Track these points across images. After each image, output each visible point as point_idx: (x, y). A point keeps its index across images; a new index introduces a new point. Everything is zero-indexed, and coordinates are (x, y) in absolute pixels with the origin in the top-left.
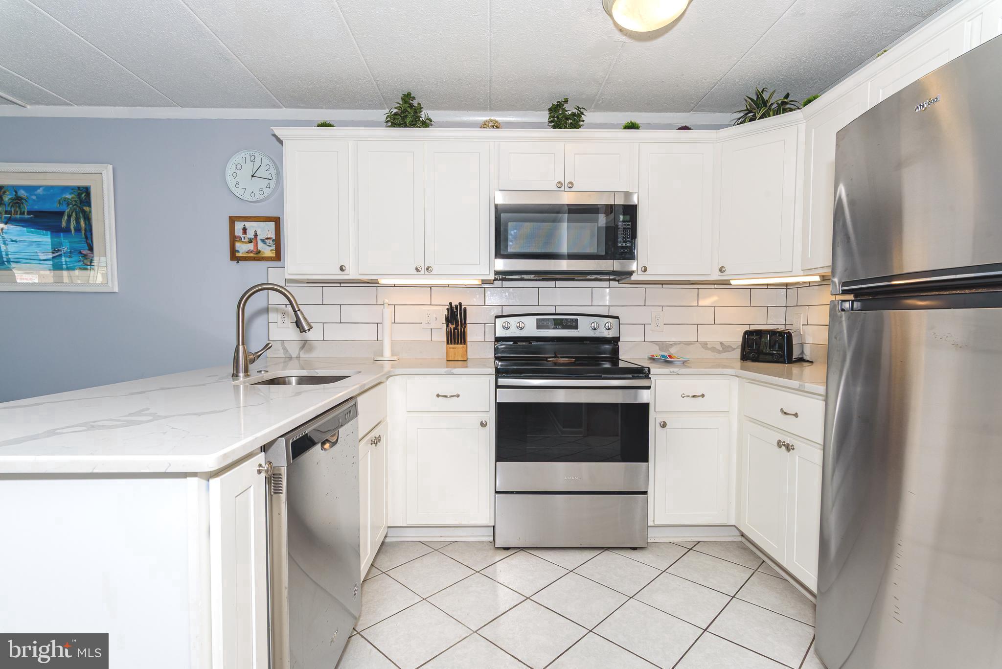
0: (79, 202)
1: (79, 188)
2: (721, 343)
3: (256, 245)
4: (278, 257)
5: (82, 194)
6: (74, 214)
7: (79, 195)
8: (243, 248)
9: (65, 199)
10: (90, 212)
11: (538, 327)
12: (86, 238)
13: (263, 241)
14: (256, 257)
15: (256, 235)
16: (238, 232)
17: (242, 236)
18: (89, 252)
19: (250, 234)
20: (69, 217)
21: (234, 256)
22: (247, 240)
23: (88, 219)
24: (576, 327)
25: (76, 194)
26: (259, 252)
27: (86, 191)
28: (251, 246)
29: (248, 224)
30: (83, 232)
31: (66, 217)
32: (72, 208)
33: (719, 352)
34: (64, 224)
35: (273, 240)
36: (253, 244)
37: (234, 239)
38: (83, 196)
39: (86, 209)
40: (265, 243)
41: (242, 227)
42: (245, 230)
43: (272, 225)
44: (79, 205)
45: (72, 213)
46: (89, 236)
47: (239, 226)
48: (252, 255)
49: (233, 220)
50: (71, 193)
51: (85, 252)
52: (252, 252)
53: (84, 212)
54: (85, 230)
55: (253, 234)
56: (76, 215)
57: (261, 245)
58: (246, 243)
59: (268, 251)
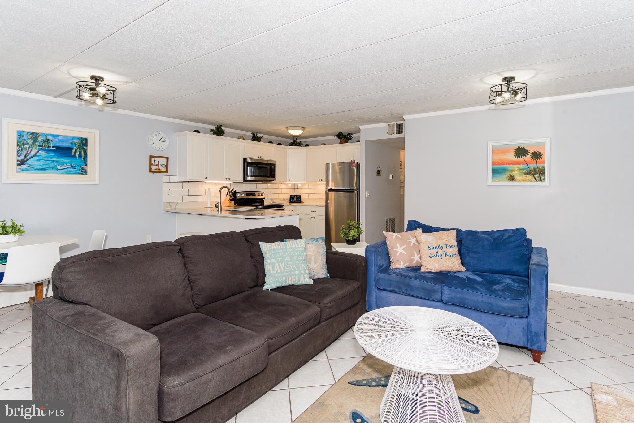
0: (81, 144)
1: (82, 138)
2: (283, 199)
3: (159, 167)
4: (167, 172)
5: (83, 141)
6: (78, 149)
7: (82, 142)
8: (154, 168)
9: (74, 143)
10: (87, 149)
11: (247, 195)
12: (84, 160)
13: (161, 165)
14: (159, 171)
15: (159, 163)
16: (153, 162)
17: (154, 163)
18: (85, 166)
19: (157, 163)
20: (76, 151)
21: (151, 171)
22: (155, 165)
23: (85, 152)
24: (255, 195)
25: (80, 140)
26: (160, 169)
27: (86, 140)
28: (157, 167)
29: (156, 159)
30: (83, 158)
31: (74, 150)
32: (78, 147)
33: (283, 201)
34: (73, 153)
35: (165, 165)
36: (157, 166)
37: (151, 164)
38: (84, 142)
39: (85, 147)
40: (162, 166)
41: (154, 160)
42: (155, 161)
43: (165, 160)
44: (81, 146)
45: (77, 149)
46: (86, 160)
47: (153, 159)
48: (157, 170)
49: (151, 157)
50: (77, 140)
51: (83, 166)
52: (157, 169)
53: (84, 149)
54: (84, 157)
55: (158, 162)
56: (80, 150)
57: (160, 167)
58: (155, 166)
59: (163, 169)
